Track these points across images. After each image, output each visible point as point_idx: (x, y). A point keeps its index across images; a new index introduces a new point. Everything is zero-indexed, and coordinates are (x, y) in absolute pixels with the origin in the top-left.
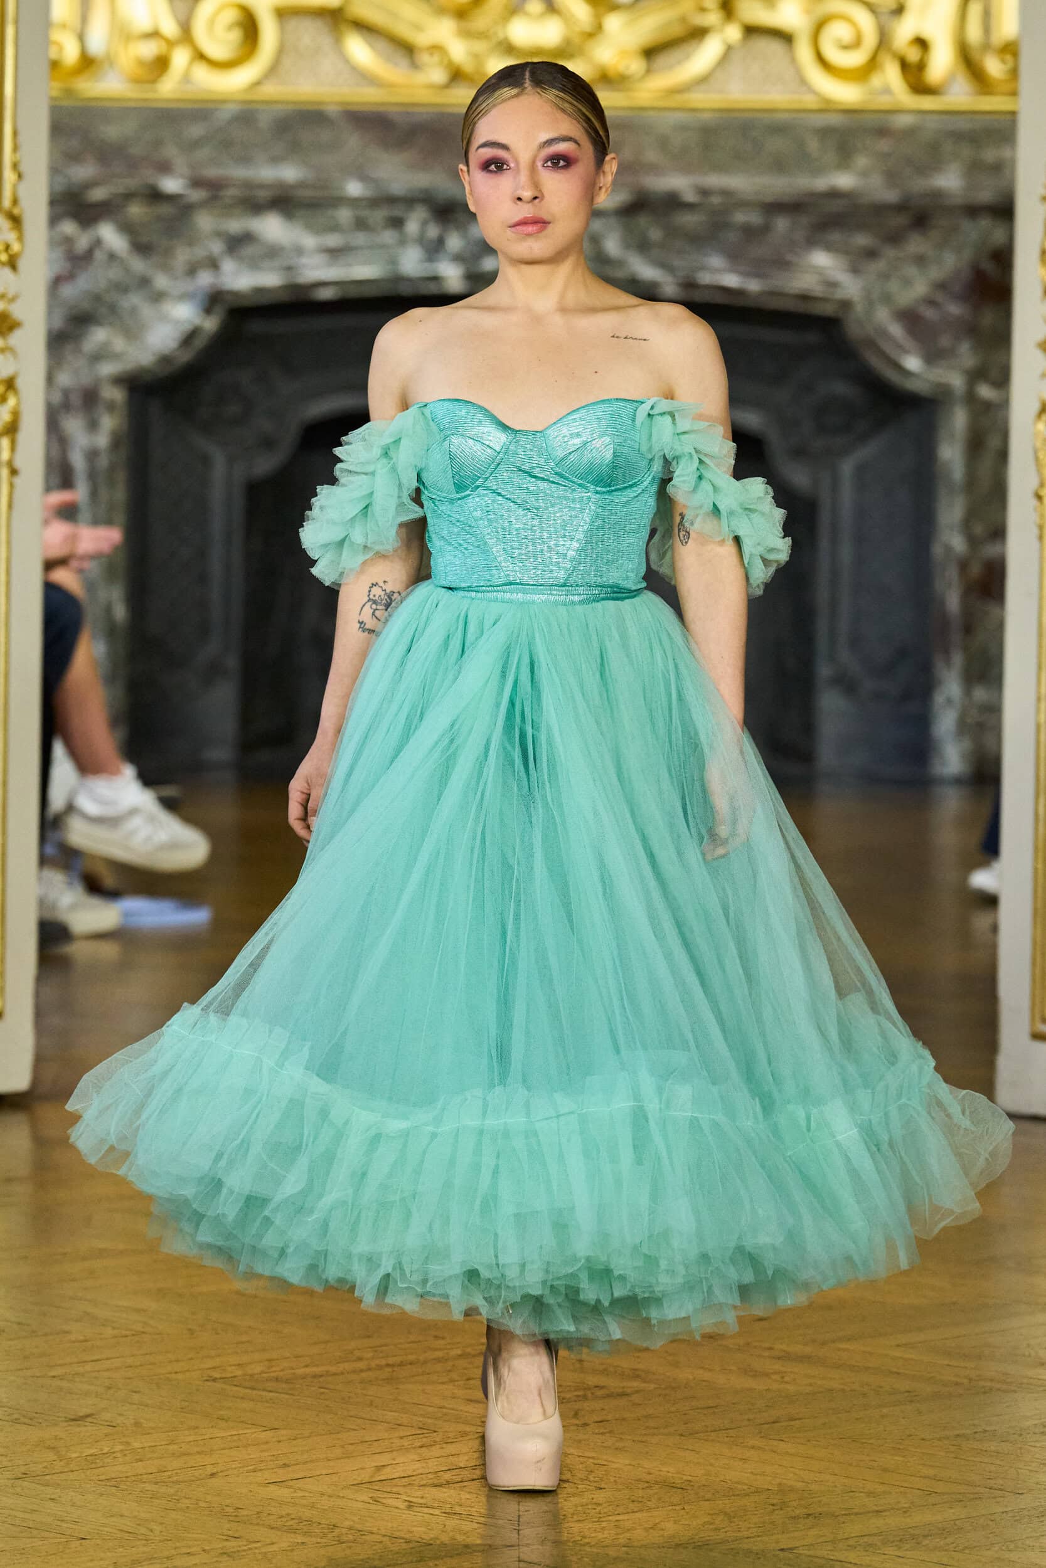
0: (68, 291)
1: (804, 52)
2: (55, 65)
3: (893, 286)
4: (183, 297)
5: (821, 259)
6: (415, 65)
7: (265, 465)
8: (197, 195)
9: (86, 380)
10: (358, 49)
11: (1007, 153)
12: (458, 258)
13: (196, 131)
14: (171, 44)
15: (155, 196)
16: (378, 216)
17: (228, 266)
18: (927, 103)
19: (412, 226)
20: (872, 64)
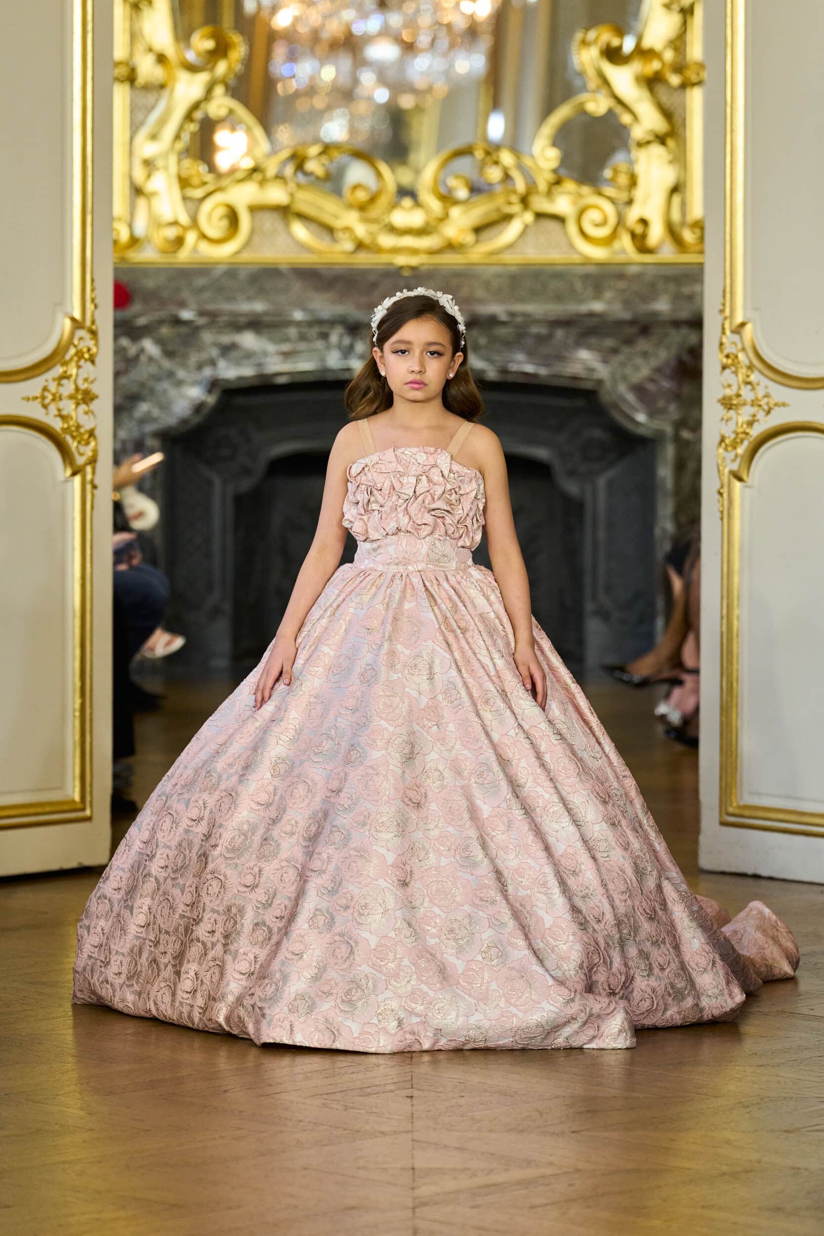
0: (123, 380)
1: (572, 228)
2: (115, 242)
3: (628, 371)
4: (195, 383)
5: (584, 355)
6: (335, 240)
7: (246, 485)
8: (202, 321)
9: (136, 434)
10: (300, 230)
11: (697, 288)
12: (362, 357)
13: (201, 282)
14: (185, 229)
15: (177, 322)
16: (314, 331)
17: (222, 364)
18: (648, 258)
19: (334, 338)
20: (614, 235)
